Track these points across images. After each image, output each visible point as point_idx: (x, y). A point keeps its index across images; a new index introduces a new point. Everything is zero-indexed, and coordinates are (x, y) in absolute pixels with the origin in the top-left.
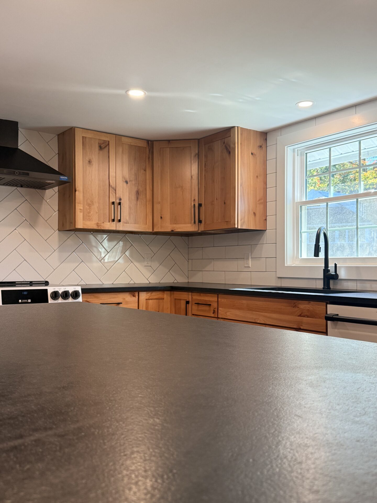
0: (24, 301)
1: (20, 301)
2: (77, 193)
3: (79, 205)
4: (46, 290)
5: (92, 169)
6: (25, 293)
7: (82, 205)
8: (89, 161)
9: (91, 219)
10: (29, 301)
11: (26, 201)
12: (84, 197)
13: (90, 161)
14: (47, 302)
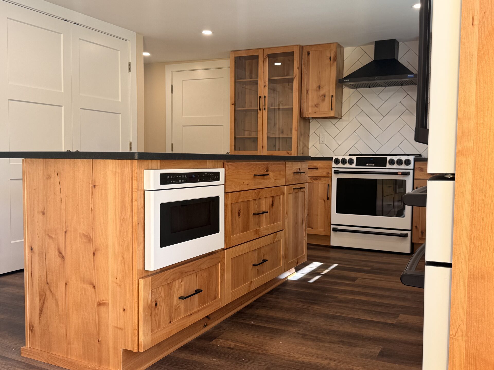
0: (370, 164)
1: (367, 164)
4: (386, 158)
6: (372, 160)
10: (373, 165)
11: (408, 95)
14: (386, 166)
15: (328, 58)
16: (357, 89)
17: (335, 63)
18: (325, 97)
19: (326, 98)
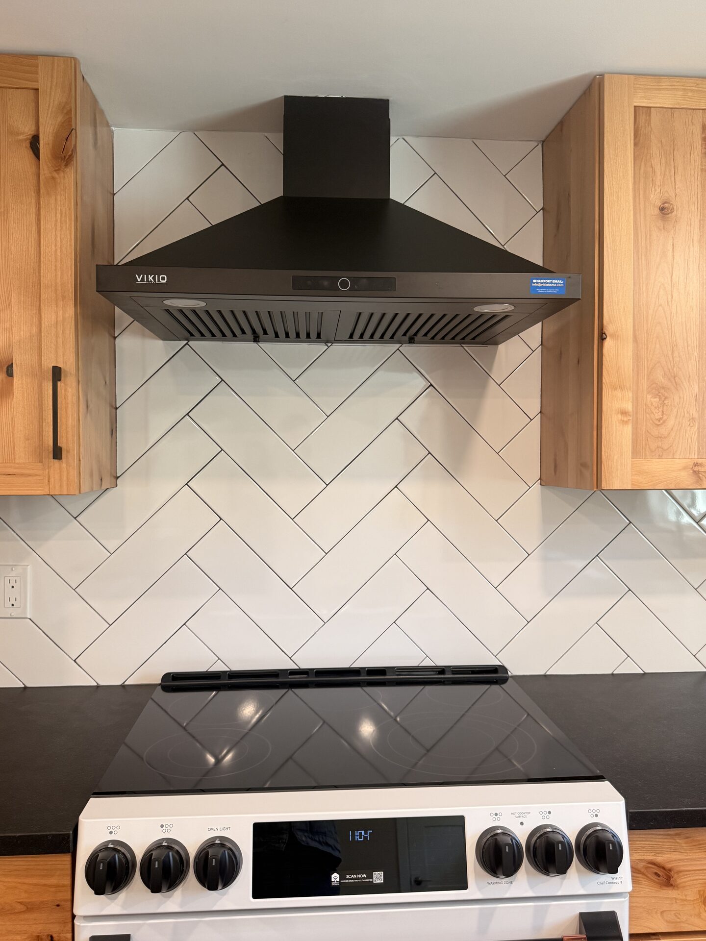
1: (335, 878)
2: (608, 344)
3: (619, 393)
5: (673, 237)
6: (361, 835)
7: (631, 395)
8: (662, 209)
9: (665, 448)
10: (378, 877)
11: (431, 387)
12: (637, 358)
13: (666, 205)
14: (464, 886)
15: (21, 141)
16: (191, 343)
17: (68, 178)
18: (10, 372)
19: (18, 380)
